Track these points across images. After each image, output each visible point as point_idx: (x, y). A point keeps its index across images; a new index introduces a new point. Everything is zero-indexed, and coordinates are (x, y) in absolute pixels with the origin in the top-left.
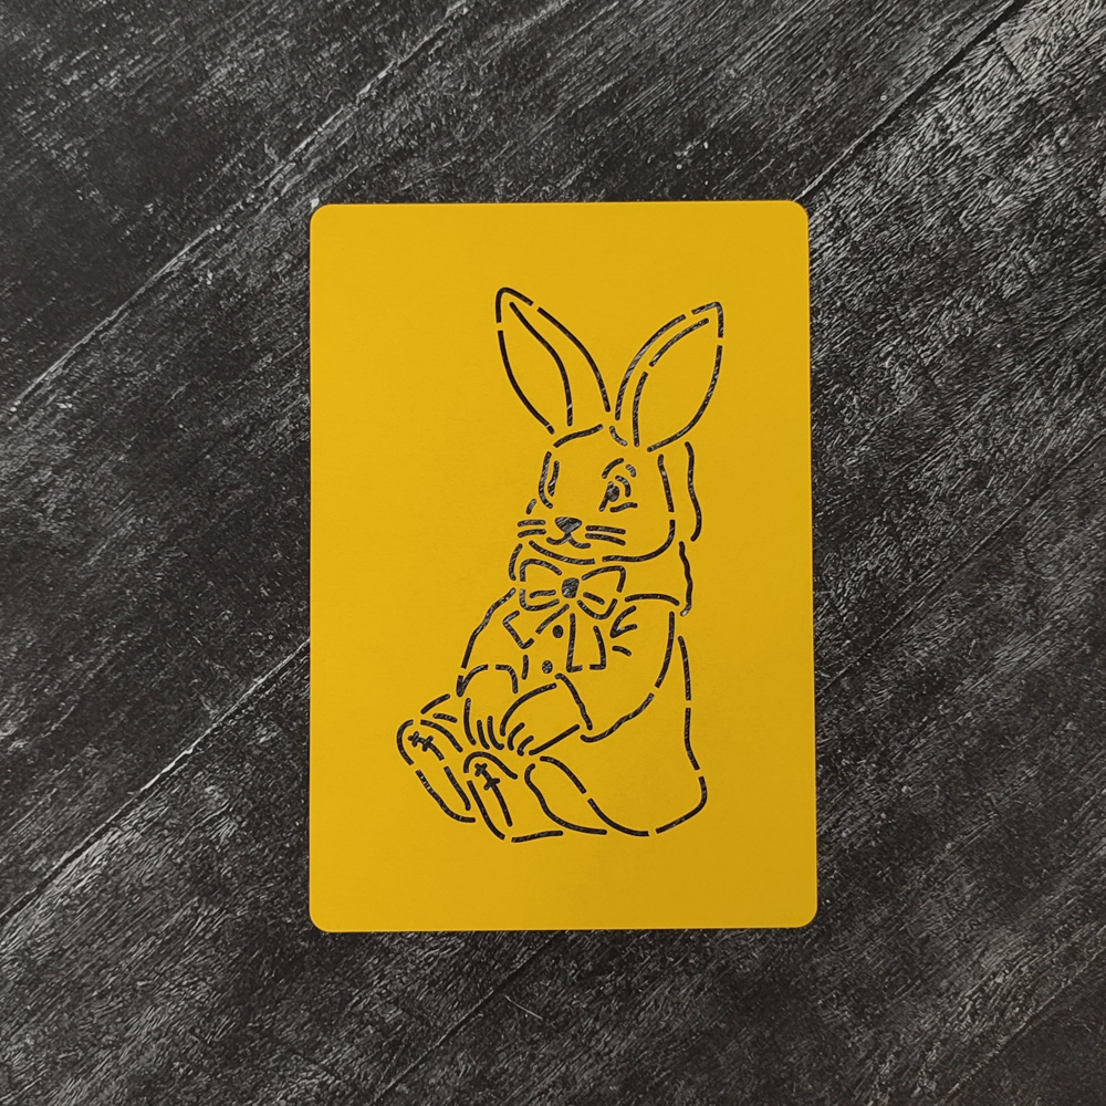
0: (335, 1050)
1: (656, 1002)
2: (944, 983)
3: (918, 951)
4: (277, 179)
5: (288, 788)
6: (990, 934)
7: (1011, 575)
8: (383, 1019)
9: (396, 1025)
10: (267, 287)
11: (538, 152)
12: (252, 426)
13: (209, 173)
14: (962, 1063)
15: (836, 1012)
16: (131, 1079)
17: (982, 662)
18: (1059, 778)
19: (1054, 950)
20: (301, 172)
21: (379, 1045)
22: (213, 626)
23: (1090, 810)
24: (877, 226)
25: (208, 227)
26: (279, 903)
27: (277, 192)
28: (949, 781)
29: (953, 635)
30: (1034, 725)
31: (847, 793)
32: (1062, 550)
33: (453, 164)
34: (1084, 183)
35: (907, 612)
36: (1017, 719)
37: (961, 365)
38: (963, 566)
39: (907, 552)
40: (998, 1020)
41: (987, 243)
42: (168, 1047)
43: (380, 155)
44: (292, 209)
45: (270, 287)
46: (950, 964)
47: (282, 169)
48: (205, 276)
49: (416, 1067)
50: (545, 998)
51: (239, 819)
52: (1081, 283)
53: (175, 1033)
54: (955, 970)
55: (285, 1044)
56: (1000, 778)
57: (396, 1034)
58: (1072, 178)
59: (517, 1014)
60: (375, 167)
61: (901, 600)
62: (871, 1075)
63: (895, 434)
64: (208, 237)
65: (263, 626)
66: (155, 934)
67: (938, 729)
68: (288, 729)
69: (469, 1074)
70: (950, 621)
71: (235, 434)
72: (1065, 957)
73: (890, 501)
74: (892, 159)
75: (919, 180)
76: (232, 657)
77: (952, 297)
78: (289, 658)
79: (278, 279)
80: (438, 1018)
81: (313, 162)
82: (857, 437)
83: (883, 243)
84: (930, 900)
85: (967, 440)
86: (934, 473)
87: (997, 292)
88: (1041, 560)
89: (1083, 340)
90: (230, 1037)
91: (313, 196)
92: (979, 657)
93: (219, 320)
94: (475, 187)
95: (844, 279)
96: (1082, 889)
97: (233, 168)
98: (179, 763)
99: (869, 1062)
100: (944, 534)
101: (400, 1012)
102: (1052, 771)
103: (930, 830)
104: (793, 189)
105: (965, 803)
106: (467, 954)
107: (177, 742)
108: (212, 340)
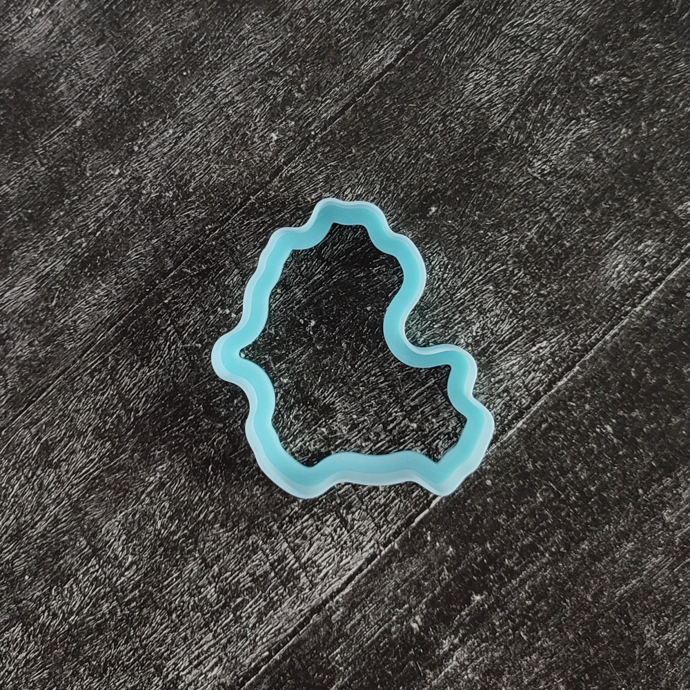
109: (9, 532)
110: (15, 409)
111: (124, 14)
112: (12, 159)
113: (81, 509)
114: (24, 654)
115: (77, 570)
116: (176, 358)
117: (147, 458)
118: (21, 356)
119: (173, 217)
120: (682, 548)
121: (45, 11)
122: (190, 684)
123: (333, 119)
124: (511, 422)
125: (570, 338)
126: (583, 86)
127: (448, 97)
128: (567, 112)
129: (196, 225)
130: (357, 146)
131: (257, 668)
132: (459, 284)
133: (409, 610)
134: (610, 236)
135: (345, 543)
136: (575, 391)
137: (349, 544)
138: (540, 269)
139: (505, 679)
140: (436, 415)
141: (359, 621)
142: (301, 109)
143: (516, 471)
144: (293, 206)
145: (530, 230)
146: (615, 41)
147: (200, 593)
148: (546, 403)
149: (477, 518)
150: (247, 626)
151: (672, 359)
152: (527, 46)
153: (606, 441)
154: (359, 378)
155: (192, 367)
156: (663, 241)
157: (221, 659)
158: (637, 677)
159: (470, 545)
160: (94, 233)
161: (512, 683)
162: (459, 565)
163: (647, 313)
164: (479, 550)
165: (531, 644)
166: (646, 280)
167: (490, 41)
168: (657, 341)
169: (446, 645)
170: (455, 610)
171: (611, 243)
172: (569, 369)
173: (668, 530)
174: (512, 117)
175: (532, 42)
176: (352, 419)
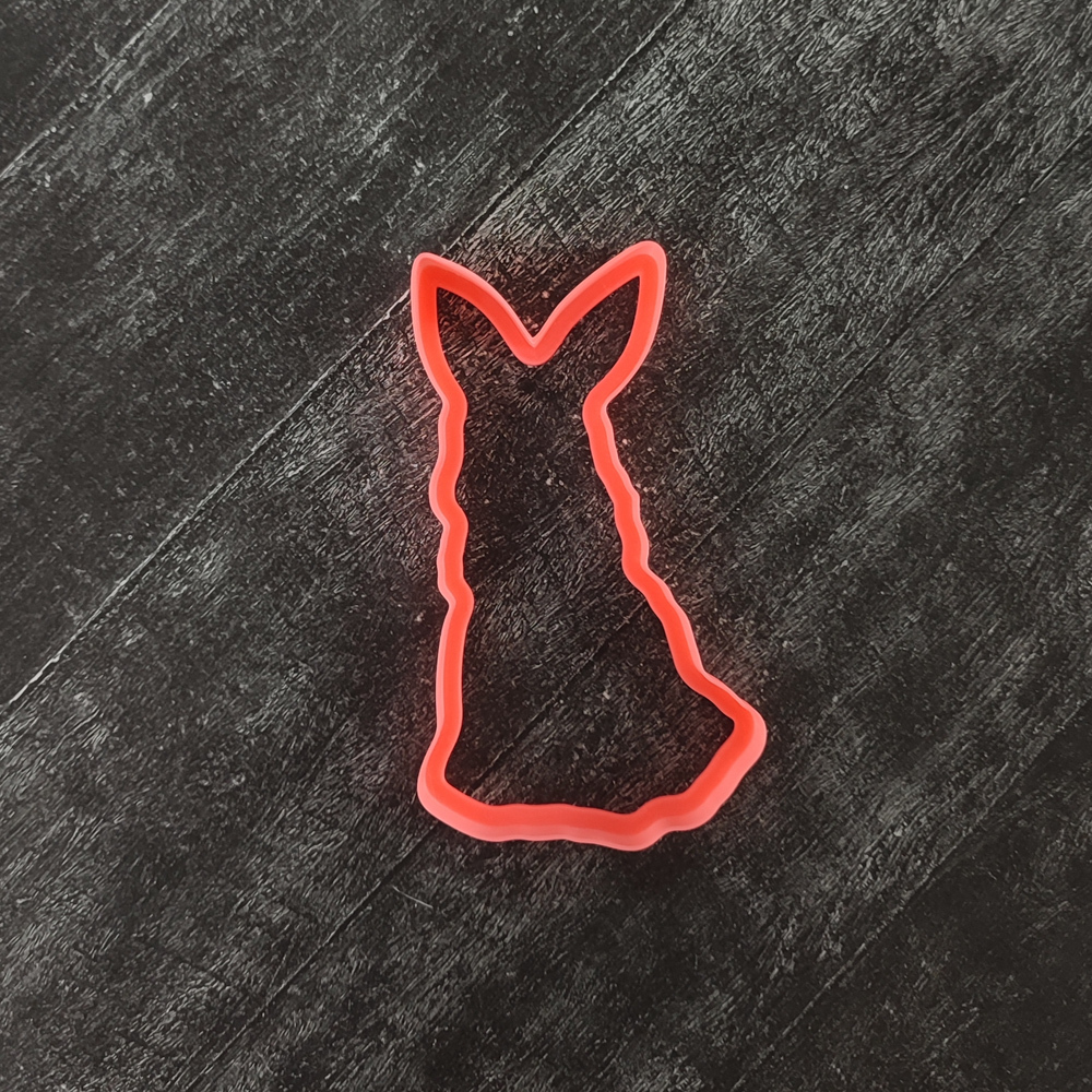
0: (223, 955)
1: (547, 882)
2: (842, 841)
3: (813, 810)
4: (109, 77)
5: (158, 689)
6: (885, 786)
7: (877, 417)
8: (270, 919)
9: (284, 924)
10: (105, 185)
11: (367, 30)
12: (99, 326)
13: (40, 76)
14: (866, 921)
15: (733, 879)
16: (16, 1001)
17: (855, 507)
18: (944, 622)
19: (951, 799)
20: (132, 68)
21: (268, 946)
22: (73, 530)
23: (977, 651)
24: (713, 77)
25: (42, 130)
26: (156, 808)
27: (110, 90)
28: (831, 633)
29: (822, 483)
30: (913, 569)
31: (726, 653)
32: (927, 388)
33: (283, 48)
34: (920, 17)
35: (774, 464)
36: (895, 564)
37: (809, 210)
38: (826, 412)
39: (768, 403)
40: (900, 875)
41: (826, 85)
42: (52, 964)
43: (210, 45)
44: (126, 106)
45: (108, 184)
46: (846, 821)
47: (112, 68)
48: (43, 179)
49: (307, 967)
50: (433, 887)
51: (110, 724)
52: (924, 118)
53: (58, 949)
54: (852, 826)
55: (172, 952)
56: (882, 626)
57: (285, 933)
58: (906, 14)
59: (406, 905)
60: (205, 58)
61: (766, 452)
62: (774, 941)
63: (748, 286)
64: (44, 140)
65: (122, 527)
66: (32, 849)
67: (815, 580)
68: (153, 630)
69: (362, 970)
70: (818, 469)
71: (81, 336)
72: (964, 805)
73: (747, 352)
74: (724, 9)
75: (752, 27)
76: (93, 560)
77: (795, 142)
78: (150, 557)
79: (115, 176)
80: (326, 914)
81: (144, 57)
82: (708, 292)
83: (721, 94)
84: (820, 757)
85: (822, 285)
86: (790, 321)
87: (841, 133)
88: (906, 400)
89: (931, 175)
90: (115, 949)
91: (146, 91)
92: (850, 504)
93: (59, 222)
94: (307, 70)
95: (684, 132)
96: (976, 733)
97: (64, 69)
98: (47, 672)
99: (771, 928)
100: (805, 381)
101: (286, 911)
102: (935, 615)
103: (815, 685)
104: (627, 47)
105: (848, 653)
106: (351, 846)
107: (43, 650)
108: (53, 243)
109: (870, 234)
110: (878, 368)
111: (793, 833)
112: (909, 653)
113: (792, 264)
114: (842, 107)
115: (791, 198)
116: (700, 434)
117: (723, 323)
118: (876, 427)
119: (717, 594)
120: (135, 262)
121: (888, 833)
122: (658, 88)
123: (539, 720)
124: (325, 387)
125: (261, 482)
126: (253, 773)
127: (407, 752)
128: (270, 741)
129: (690, 587)
130: (509, 689)
131: (587, 110)
132: (386, 535)
133: (427, 181)
134: (219, 599)
135: (500, 247)
136: (254, 424)
137: (495, 246)
138: (298, 557)
139: (322, 116)
140: (407, 389)
141: (480, 166)
142: (577, 729)
143: (318, 334)
144: (580, 613)
145: (309, 601)
146: (216, 828)
147: (653, 184)
148: (287, 409)
149: (358, 282)
150: (601, 153)
151: (148, 465)
152: (319, 817)
153: (219, 371)
154: (494, 424)
155: (680, 425)
156: (160, 597)
157: (627, 116)
158: (182, 127)
159: (364, 253)
160: (806, 571)
161: (314, 112)
162: (376, 231)
163: (176, 515)
164: (355, 248)
165: (296, 153)
166: (179, 552)
167: (362, 821)
168: (166, 484)
169: (386, 147)
170: (379, 184)
171: (218, 592)
172: (262, 448)
173: (150, 281)
174: (332, 732)
175: (312, 822)
176: (499, 379)
